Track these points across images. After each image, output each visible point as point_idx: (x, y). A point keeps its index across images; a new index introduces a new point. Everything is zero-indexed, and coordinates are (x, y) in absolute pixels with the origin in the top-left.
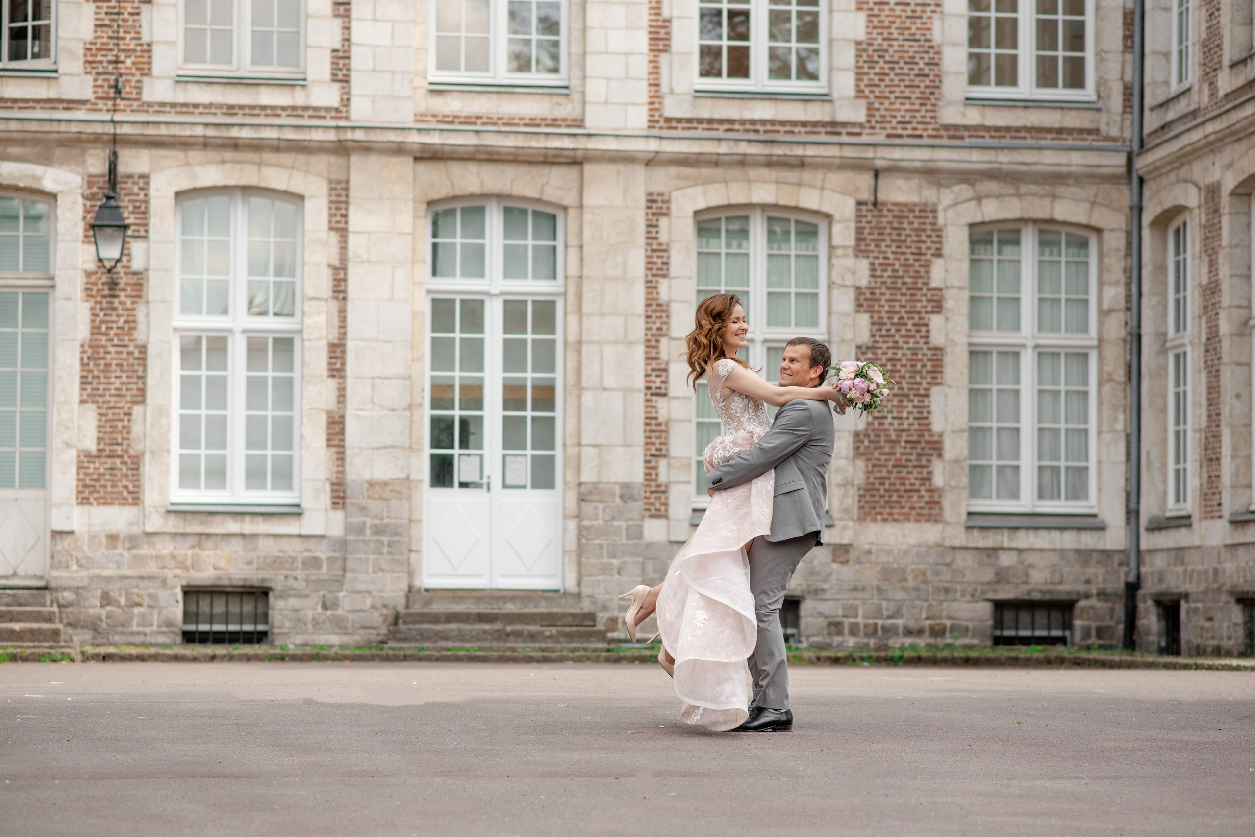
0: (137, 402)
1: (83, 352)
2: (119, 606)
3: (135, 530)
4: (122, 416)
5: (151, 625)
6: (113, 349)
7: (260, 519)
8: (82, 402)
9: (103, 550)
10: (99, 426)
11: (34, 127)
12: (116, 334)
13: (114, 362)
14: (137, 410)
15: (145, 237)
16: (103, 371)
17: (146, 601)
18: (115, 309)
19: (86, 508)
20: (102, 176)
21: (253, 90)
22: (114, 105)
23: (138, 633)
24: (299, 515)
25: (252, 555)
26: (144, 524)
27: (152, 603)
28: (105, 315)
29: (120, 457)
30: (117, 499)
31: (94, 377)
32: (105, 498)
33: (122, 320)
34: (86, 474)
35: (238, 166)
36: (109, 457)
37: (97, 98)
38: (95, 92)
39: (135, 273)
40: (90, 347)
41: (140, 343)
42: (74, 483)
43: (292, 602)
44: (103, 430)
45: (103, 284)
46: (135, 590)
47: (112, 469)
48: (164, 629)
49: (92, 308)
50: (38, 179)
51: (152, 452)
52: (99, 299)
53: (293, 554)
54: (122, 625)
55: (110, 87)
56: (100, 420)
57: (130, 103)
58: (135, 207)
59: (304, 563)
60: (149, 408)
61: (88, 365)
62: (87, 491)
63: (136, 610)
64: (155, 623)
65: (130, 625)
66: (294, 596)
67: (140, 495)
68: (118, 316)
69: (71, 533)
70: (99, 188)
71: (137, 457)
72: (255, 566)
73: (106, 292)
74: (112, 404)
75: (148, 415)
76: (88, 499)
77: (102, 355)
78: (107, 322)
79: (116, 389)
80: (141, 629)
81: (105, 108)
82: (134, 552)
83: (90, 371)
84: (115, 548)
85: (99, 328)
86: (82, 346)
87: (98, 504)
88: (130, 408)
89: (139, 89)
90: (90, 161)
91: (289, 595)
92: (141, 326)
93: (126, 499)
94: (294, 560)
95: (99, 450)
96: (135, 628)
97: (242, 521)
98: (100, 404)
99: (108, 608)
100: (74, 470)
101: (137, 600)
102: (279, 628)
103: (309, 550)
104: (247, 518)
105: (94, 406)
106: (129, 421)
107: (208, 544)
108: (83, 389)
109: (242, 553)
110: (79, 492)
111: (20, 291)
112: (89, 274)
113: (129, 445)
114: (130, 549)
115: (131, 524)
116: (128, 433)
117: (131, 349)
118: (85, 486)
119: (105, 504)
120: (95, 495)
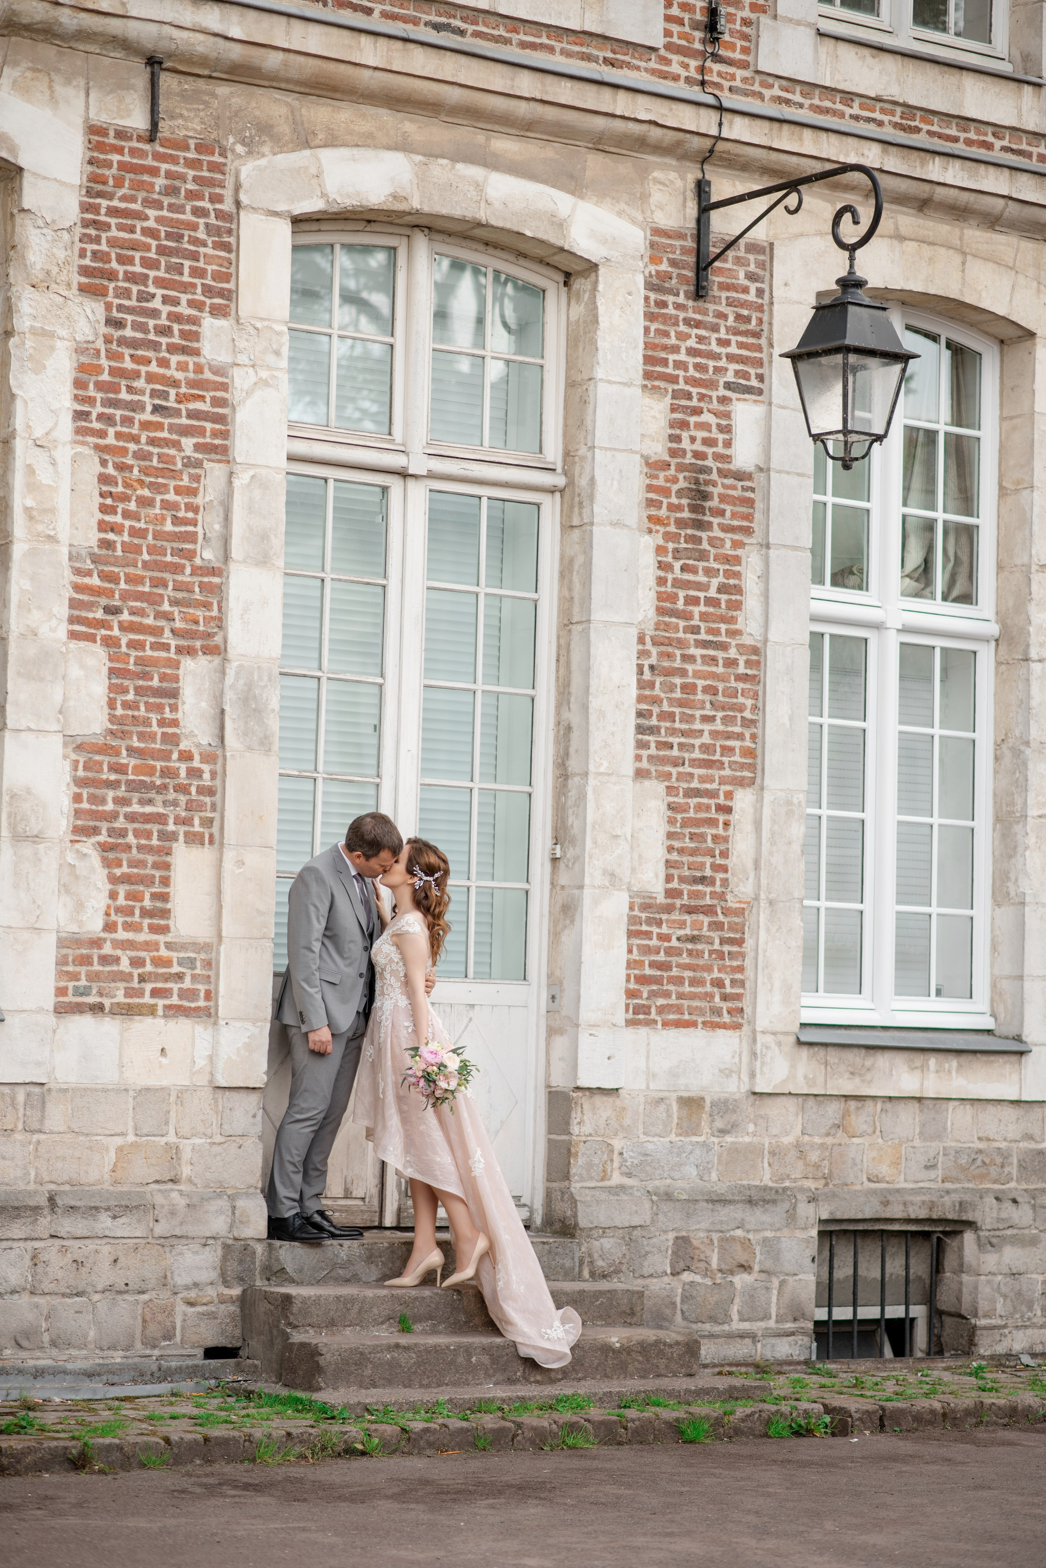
0: (741, 783)
1: (643, 654)
2: (707, 1272)
3: (736, 1087)
4: (713, 814)
5: (766, 1317)
6: (698, 652)
7: (953, 1062)
8: (640, 774)
9: (673, 1137)
10: (670, 835)
11: (565, 92)
12: (704, 617)
13: (701, 683)
14: (743, 800)
15: (760, 392)
16: (681, 704)
17: (759, 1260)
18: (703, 556)
19: (643, 1031)
20: (681, 236)
21: (952, 78)
22: (702, 70)
23: (742, 1336)
24: (1021, 1053)
25: (936, 1146)
26: (752, 1075)
27: (769, 1265)
28: (683, 569)
29: (709, 910)
30: (701, 1011)
31: (662, 716)
32: (679, 1010)
33: (715, 583)
34: (647, 950)
35: (927, 250)
36: (690, 910)
37: (668, 47)
38: (668, 33)
39: (740, 476)
40: (654, 643)
41: (747, 640)
42: (621, 972)
43: (1011, 1256)
44: (677, 844)
45: (680, 493)
46: (739, 1233)
47: (693, 939)
48: (789, 1326)
49: (660, 550)
50: (561, 225)
51: (771, 903)
52: (672, 528)
53: (1003, 1145)
54: (713, 1319)
55: (695, 26)
56: (671, 821)
57: (731, 70)
58: (738, 317)
59: (1021, 1166)
60: (768, 797)
61: (651, 685)
62: (645, 990)
63: (740, 1280)
64: (774, 1311)
65: (727, 1319)
66: (1015, 1241)
67: (746, 1004)
68: (710, 572)
69: (614, 1092)
70: (673, 263)
71: (740, 912)
72: (939, 1173)
73: (686, 514)
74: (695, 784)
75: (767, 812)
76: (646, 1010)
77: (678, 664)
78: (687, 585)
79: (705, 748)
80: (746, 1326)
81: (684, 73)
82: (729, 1139)
83: (657, 701)
84: (695, 1131)
85: (673, 598)
86: (641, 640)
87: (665, 1024)
88: (729, 795)
89: (750, 42)
90: (657, 196)
91: (1004, 1239)
92: (752, 602)
93: (718, 1012)
94: (1005, 1155)
95: (671, 893)
96: (737, 1325)
97: (923, 1068)
98: (674, 782)
99: (687, 1277)
100: (621, 941)
101: (742, 1257)
102: (986, 1316)
103: (1030, 1137)
104: (933, 1061)
105: (661, 787)
106: (726, 824)
107: (860, 1120)
108: (641, 745)
109: (917, 1143)
110: (631, 994)
111: (486, 491)
112: (654, 466)
113: (725, 882)
114: (723, 1132)
115: (726, 1073)
116: (725, 854)
117: (733, 653)
118: (642, 980)
119: (679, 1024)
120: (661, 1001)
